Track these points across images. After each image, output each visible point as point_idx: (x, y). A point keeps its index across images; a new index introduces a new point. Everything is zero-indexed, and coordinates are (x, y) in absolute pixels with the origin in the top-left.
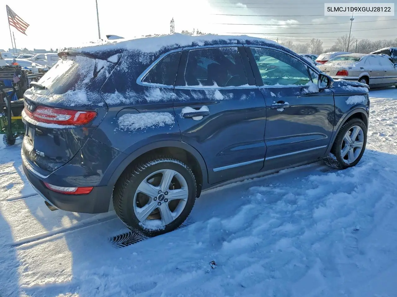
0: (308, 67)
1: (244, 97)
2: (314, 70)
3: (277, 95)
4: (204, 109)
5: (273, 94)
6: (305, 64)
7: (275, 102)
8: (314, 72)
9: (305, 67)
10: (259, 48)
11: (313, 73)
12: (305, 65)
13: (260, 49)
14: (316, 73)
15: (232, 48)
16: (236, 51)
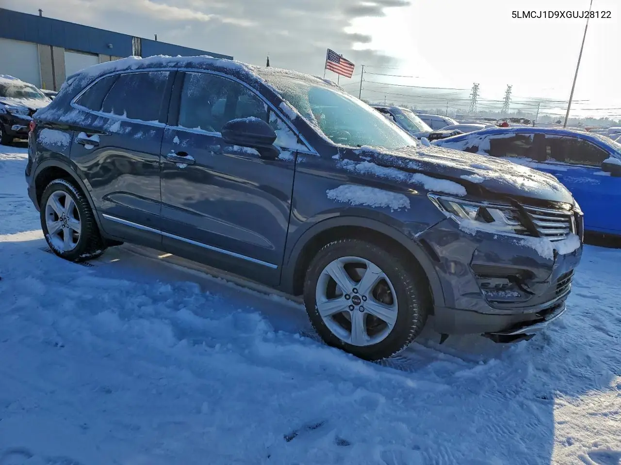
0: (269, 109)
1: (139, 135)
2: (282, 116)
3: (181, 142)
4: (95, 138)
5: (176, 140)
6: (266, 103)
7: (173, 151)
8: (281, 118)
9: (264, 108)
10: (198, 72)
11: (276, 121)
12: (265, 105)
13: (200, 74)
14: (283, 121)
15: (164, 72)
16: (166, 76)
